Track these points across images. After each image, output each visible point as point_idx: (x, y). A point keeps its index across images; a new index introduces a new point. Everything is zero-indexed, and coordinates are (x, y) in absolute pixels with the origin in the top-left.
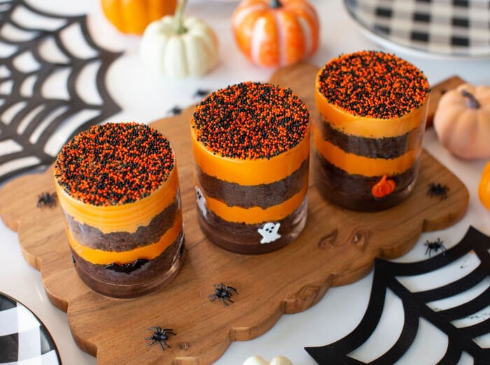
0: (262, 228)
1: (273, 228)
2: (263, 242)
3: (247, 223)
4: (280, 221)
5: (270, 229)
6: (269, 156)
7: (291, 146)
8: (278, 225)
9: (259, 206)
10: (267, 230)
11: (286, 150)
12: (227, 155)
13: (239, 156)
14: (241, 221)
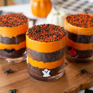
0: (44, 71)
1: (47, 71)
2: (44, 76)
3: (39, 68)
4: (50, 70)
5: (46, 72)
6: (47, 42)
7: (55, 41)
8: (50, 71)
9: (43, 61)
10: (45, 72)
11: (53, 41)
12: (33, 39)
13: (37, 40)
14: (37, 67)
